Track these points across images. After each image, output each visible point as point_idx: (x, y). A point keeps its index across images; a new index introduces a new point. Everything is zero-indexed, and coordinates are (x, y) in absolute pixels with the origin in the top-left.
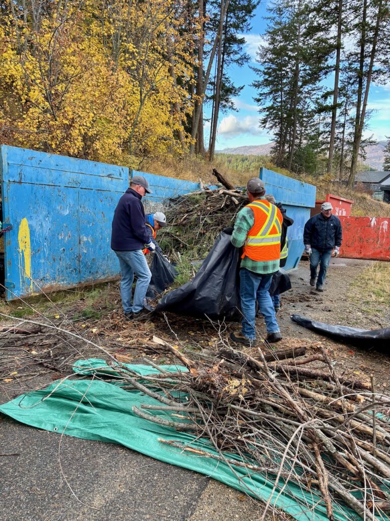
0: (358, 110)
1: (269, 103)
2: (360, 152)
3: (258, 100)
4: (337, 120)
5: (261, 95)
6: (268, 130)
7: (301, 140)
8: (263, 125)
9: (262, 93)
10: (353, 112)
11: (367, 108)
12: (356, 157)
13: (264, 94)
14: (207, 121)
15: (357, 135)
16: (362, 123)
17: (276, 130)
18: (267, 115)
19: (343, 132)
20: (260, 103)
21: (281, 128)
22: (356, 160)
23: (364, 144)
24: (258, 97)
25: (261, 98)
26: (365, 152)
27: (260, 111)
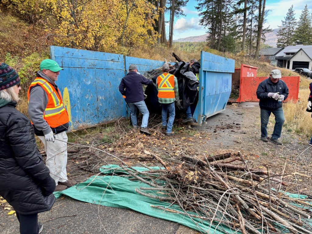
0: (260, 11)
1: (204, 10)
2: (262, 37)
3: (198, 8)
4: (247, 18)
5: (199, 4)
6: (205, 26)
7: (225, 31)
8: (201, 24)
9: (200, 3)
10: (256, 12)
11: (265, 9)
12: (259, 40)
13: (202, 4)
14: (167, 23)
15: (260, 26)
16: (263, 19)
17: (210, 26)
18: (204, 17)
19: (251, 25)
20: (199, 9)
21: (213, 25)
22: (260, 42)
23: (264, 32)
24: (198, 6)
25: (199, 6)
26: (265, 37)
27: (200, 15)
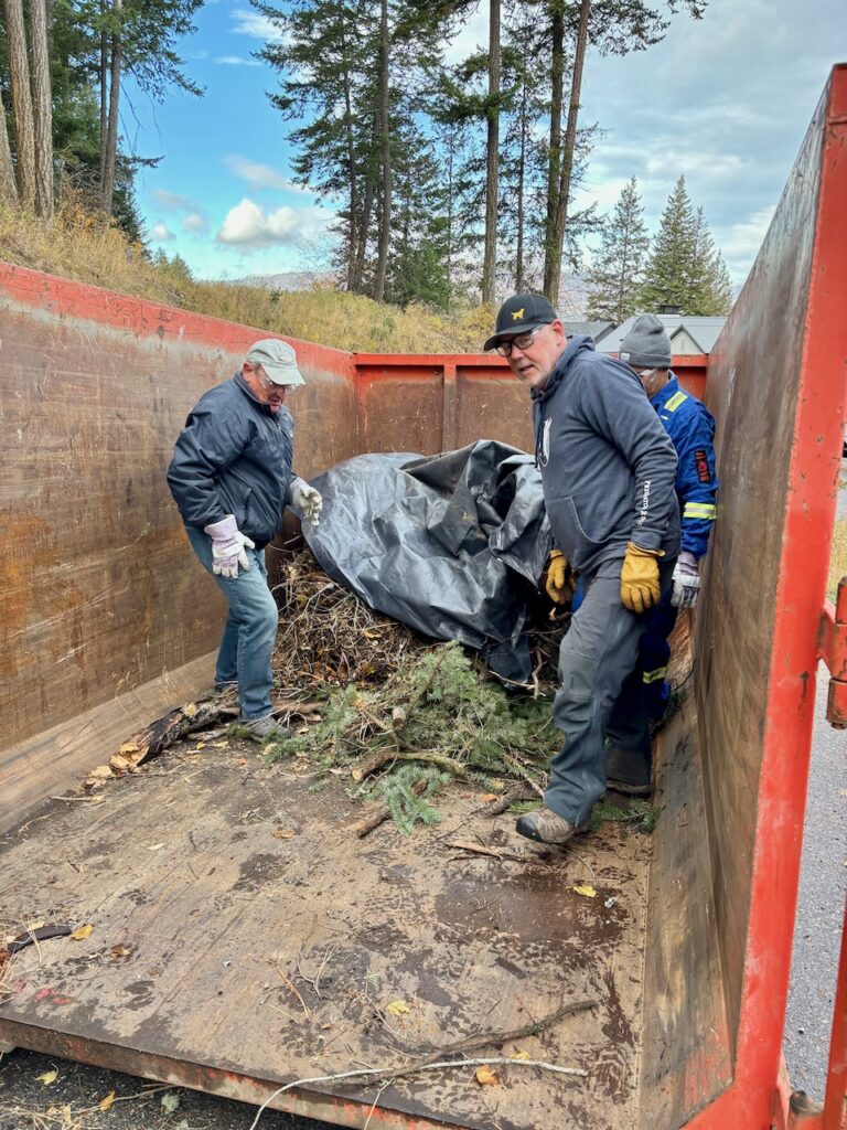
0: (554, 127)
1: (312, 114)
2: (565, 248)
3: (285, 104)
4: (501, 150)
5: (290, 87)
6: (318, 195)
8: (302, 177)
9: (292, 80)
10: (540, 130)
12: (558, 261)
13: (299, 85)
15: (556, 200)
16: (568, 164)
17: (342, 199)
18: (311, 147)
19: (518, 190)
20: (288, 112)
21: (353, 193)
22: (559, 271)
23: (572, 227)
24: (282, 93)
25: (289, 96)
26: (577, 250)
27: (293, 138)
